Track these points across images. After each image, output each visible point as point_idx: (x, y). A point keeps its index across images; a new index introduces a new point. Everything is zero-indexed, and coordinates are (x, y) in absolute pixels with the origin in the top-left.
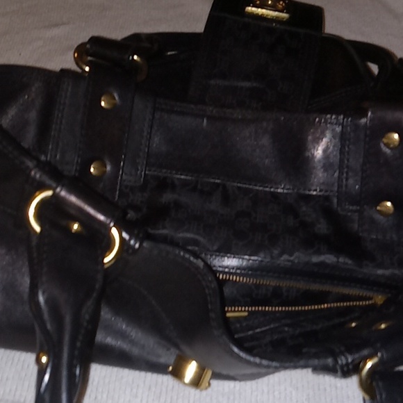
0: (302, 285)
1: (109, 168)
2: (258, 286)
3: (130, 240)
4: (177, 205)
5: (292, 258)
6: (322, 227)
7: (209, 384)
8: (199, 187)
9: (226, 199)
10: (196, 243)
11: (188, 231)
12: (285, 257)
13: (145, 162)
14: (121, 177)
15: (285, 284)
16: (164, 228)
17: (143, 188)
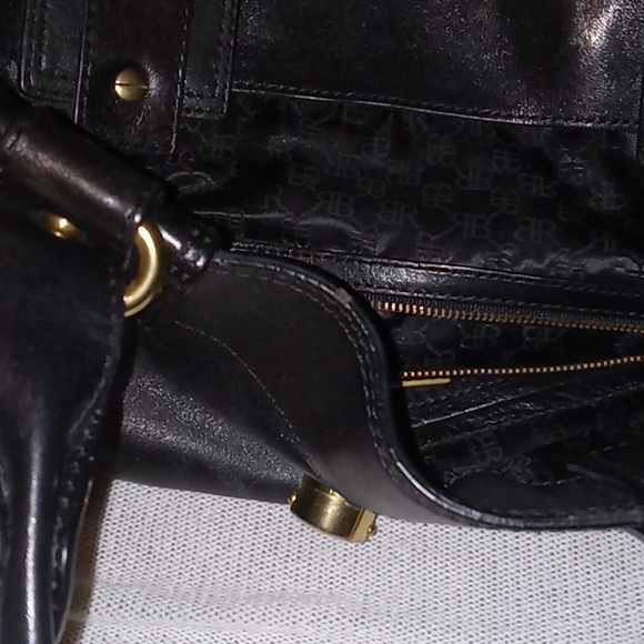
0: (562, 321)
1: (153, 84)
2: (470, 325)
3: (185, 250)
4: (300, 158)
5: (541, 266)
6: (606, 198)
7: (374, 527)
8: (345, 117)
9: (403, 142)
10: (340, 238)
11: (322, 212)
12: (528, 263)
13: (229, 68)
14: (181, 103)
15: (526, 319)
16: (273, 208)
17: (227, 125)
